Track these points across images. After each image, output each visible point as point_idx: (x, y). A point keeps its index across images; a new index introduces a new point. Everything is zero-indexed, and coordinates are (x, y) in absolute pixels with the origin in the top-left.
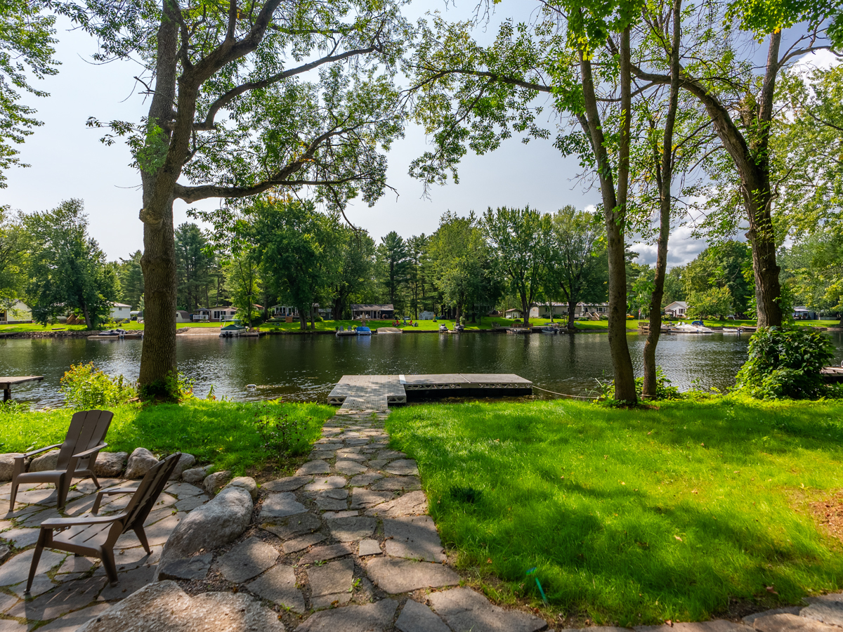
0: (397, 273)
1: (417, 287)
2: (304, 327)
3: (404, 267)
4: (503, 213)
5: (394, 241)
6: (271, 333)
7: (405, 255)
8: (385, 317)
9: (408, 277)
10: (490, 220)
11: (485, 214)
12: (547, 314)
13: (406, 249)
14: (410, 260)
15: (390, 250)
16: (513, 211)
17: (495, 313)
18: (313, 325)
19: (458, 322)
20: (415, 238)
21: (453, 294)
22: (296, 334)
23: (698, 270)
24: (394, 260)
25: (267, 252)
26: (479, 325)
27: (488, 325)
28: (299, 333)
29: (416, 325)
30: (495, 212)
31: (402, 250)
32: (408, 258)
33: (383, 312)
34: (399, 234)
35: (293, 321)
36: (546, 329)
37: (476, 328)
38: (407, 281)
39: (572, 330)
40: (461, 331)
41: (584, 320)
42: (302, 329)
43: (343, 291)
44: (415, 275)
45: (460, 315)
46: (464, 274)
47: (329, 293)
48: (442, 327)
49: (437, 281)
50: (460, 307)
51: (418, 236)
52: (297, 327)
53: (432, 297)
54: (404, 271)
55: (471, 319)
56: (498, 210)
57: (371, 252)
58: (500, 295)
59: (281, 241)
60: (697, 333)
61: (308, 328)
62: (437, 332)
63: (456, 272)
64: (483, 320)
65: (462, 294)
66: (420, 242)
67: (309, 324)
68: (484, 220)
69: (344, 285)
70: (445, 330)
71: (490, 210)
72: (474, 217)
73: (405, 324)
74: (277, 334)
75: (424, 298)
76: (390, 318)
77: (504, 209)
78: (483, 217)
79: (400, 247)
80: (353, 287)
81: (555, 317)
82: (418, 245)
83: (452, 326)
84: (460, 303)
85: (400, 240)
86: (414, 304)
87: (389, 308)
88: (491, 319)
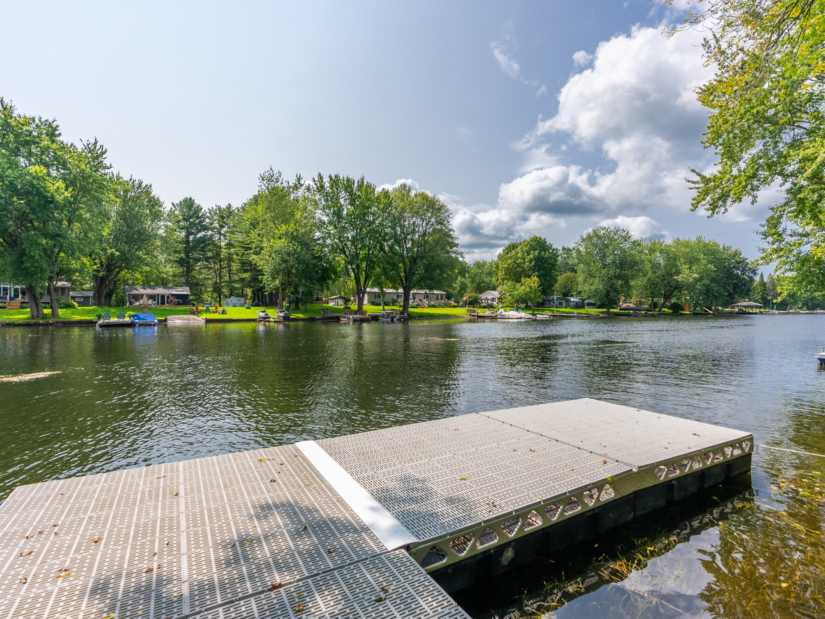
0: (194, 248)
1: (221, 268)
2: (37, 314)
3: (204, 242)
4: (335, 181)
5: (190, 209)
7: (206, 228)
8: (179, 304)
9: (210, 254)
10: (321, 188)
11: (314, 181)
12: (377, 300)
13: (207, 220)
14: (212, 235)
15: (185, 220)
16: (348, 180)
17: (318, 299)
18: (54, 314)
19: (281, 307)
20: (219, 208)
21: (276, 272)
22: (19, 325)
24: (189, 234)
26: (306, 311)
27: (317, 312)
28: (28, 325)
29: (224, 312)
30: (326, 179)
31: (200, 222)
32: (210, 233)
33: (175, 296)
34: (197, 202)
35: (22, 308)
36: (383, 316)
37: (300, 316)
38: (207, 259)
39: (406, 318)
40: (286, 318)
41: (414, 307)
42: (33, 317)
43: (111, 266)
44: (218, 254)
45: (284, 299)
46: (293, 246)
47: (85, 266)
48: (262, 315)
49: (254, 256)
50: (284, 290)
51: (224, 206)
52: (23, 316)
53: (243, 280)
54: (203, 247)
55: (296, 304)
56: (330, 177)
57: (156, 216)
58: (330, 278)
60: (521, 318)
61: (45, 317)
62: (254, 320)
64: (309, 306)
65: (288, 273)
66: (225, 215)
67: (47, 311)
68: (313, 186)
69: (112, 254)
70: (266, 318)
71: (321, 177)
72: (302, 182)
75: (231, 281)
76: (184, 303)
77: (336, 176)
78: (312, 183)
79: (198, 217)
80: (127, 261)
81: (386, 304)
82: (223, 218)
83: (273, 313)
84: (284, 285)
85: (199, 209)
86: (217, 289)
87: (185, 291)
88: (317, 306)
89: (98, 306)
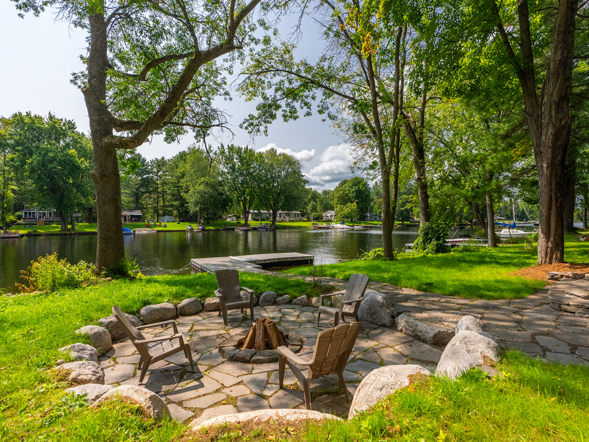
1: (158, 197)
2: (64, 228)
3: (148, 181)
4: (231, 148)
5: (139, 161)
6: (29, 235)
7: (148, 173)
8: (135, 221)
9: (151, 189)
10: (223, 152)
11: (219, 148)
12: (257, 218)
13: (150, 167)
14: (152, 177)
16: (239, 148)
18: (73, 227)
20: (157, 160)
21: (196, 204)
22: (57, 235)
23: (340, 192)
25: (32, 163)
26: (213, 226)
27: (220, 225)
28: (61, 235)
30: (226, 147)
31: (145, 169)
32: (151, 175)
33: (132, 216)
34: (143, 156)
35: (45, 224)
36: (261, 228)
37: (212, 228)
38: (150, 192)
39: (274, 229)
40: (203, 230)
41: (280, 222)
42: (62, 230)
44: (156, 188)
45: (201, 218)
48: (189, 228)
49: (184, 194)
50: (201, 213)
51: (159, 158)
52: (56, 228)
53: (173, 205)
54: (147, 184)
55: (208, 222)
56: (228, 146)
58: (228, 205)
59: (46, 154)
60: (343, 228)
61: (69, 230)
63: (202, 188)
64: (215, 222)
66: (161, 163)
67: (69, 226)
68: (218, 152)
70: (192, 230)
71: (222, 146)
72: (212, 149)
73: (155, 225)
74: (36, 235)
75: (164, 206)
76: (139, 221)
77: (232, 145)
78: (218, 150)
79: (144, 166)
81: (262, 220)
82: (159, 166)
83: (196, 227)
84: (201, 210)
85: (144, 160)
86: (156, 211)
87: (138, 213)
88: (220, 221)
89: (89, 222)
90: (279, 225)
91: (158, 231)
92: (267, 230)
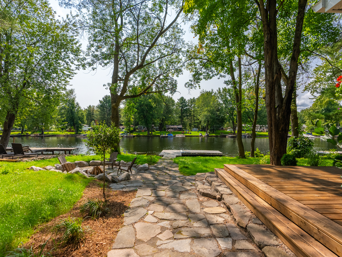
0: (184, 113)
1: (191, 118)
2: (148, 133)
3: (186, 110)
4: (225, 90)
5: (182, 101)
6: (137, 136)
7: (187, 106)
8: (179, 130)
9: (188, 114)
10: (220, 93)
11: (217, 90)
13: (187, 103)
14: (189, 108)
15: (181, 104)
17: (222, 129)
18: (152, 133)
19: (207, 132)
20: (191, 99)
21: (205, 121)
24: (182, 108)
25: (136, 106)
26: (216, 133)
27: (219, 134)
28: (147, 136)
29: (191, 133)
30: (221, 89)
32: (188, 107)
33: (178, 128)
34: (185, 98)
35: (145, 131)
37: (214, 135)
38: (187, 116)
40: (208, 136)
41: (260, 132)
42: (148, 134)
43: (163, 120)
44: (190, 114)
45: (208, 130)
46: (209, 114)
47: (158, 121)
48: (200, 134)
49: (199, 116)
50: (208, 127)
51: (192, 98)
52: (146, 134)
53: (197, 123)
54: (186, 112)
55: (212, 131)
56: (223, 88)
57: (173, 105)
58: (224, 122)
59: (141, 102)
61: (150, 134)
62: (198, 136)
63: (206, 113)
64: (216, 131)
65: (208, 121)
66: (193, 101)
67: (150, 133)
68: (217, 92)
69: (163, 118)
70: (201, 136)
71: (219, 89)
72: (213, 91)
73: (186, 133)
74: (139, 136)
75: (194, 123)
76: (181, 130)
78: (217, 91)
79: (185, 103)
80: (167, 118)
83: (204, 134)
84: (207, 125)
85: (185, 100)
86: (190, 125)
87: (180, 126)
88: (220, 131)
89: (160, 131)
90: (257, 134)
91: (186, 136)
92: (245, 137)
